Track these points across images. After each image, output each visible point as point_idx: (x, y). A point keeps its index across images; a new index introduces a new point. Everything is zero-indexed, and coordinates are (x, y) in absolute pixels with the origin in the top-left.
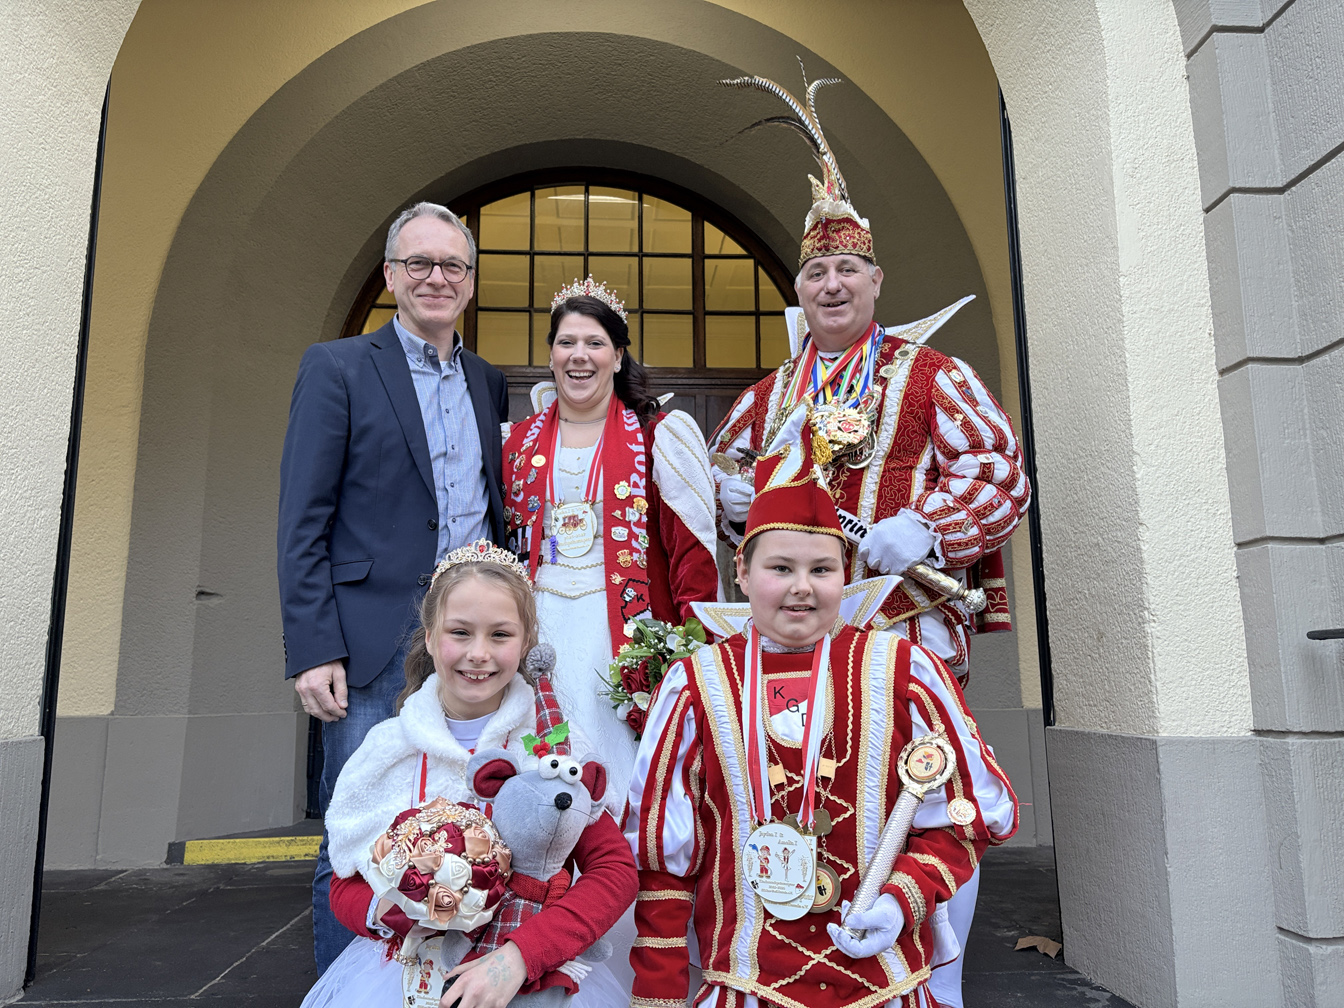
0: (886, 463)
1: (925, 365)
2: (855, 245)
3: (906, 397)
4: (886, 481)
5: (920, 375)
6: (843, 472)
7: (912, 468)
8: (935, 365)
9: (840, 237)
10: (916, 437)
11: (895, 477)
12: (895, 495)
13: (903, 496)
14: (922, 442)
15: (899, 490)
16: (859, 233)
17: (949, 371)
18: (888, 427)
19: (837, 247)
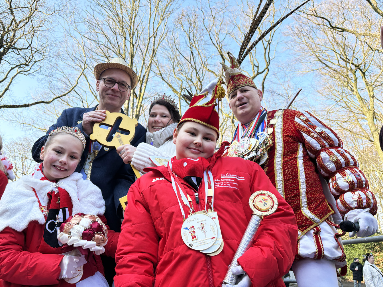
0: (283, 159)
1: (288, 116)
2: (246, 83)
3: (284, 130)
4: (285, 167)
5: (287, 120)
6: (265, 168)
7: (296, 158)
8: (292, 115)
9: (239, 82)
10: (293, 144)
11: (289, 164)
12: (291, 173)
13: (295, 172)
14: (297, 146)
15: (292, 170)
16: (246, 79)
17: (300, 116)
18: (279, 144)
19: (239, 85)
